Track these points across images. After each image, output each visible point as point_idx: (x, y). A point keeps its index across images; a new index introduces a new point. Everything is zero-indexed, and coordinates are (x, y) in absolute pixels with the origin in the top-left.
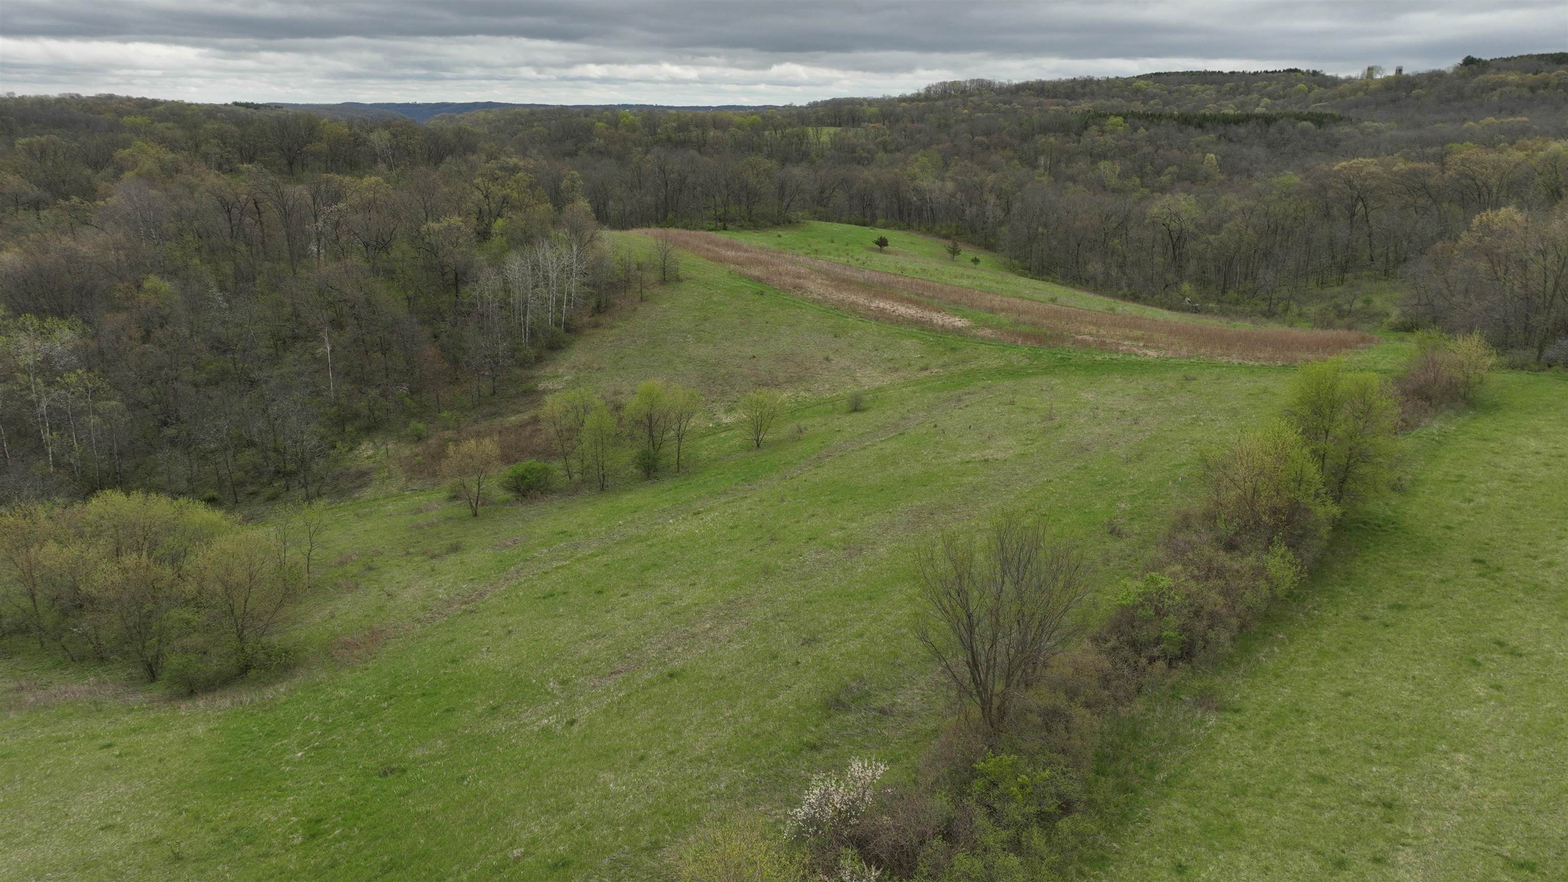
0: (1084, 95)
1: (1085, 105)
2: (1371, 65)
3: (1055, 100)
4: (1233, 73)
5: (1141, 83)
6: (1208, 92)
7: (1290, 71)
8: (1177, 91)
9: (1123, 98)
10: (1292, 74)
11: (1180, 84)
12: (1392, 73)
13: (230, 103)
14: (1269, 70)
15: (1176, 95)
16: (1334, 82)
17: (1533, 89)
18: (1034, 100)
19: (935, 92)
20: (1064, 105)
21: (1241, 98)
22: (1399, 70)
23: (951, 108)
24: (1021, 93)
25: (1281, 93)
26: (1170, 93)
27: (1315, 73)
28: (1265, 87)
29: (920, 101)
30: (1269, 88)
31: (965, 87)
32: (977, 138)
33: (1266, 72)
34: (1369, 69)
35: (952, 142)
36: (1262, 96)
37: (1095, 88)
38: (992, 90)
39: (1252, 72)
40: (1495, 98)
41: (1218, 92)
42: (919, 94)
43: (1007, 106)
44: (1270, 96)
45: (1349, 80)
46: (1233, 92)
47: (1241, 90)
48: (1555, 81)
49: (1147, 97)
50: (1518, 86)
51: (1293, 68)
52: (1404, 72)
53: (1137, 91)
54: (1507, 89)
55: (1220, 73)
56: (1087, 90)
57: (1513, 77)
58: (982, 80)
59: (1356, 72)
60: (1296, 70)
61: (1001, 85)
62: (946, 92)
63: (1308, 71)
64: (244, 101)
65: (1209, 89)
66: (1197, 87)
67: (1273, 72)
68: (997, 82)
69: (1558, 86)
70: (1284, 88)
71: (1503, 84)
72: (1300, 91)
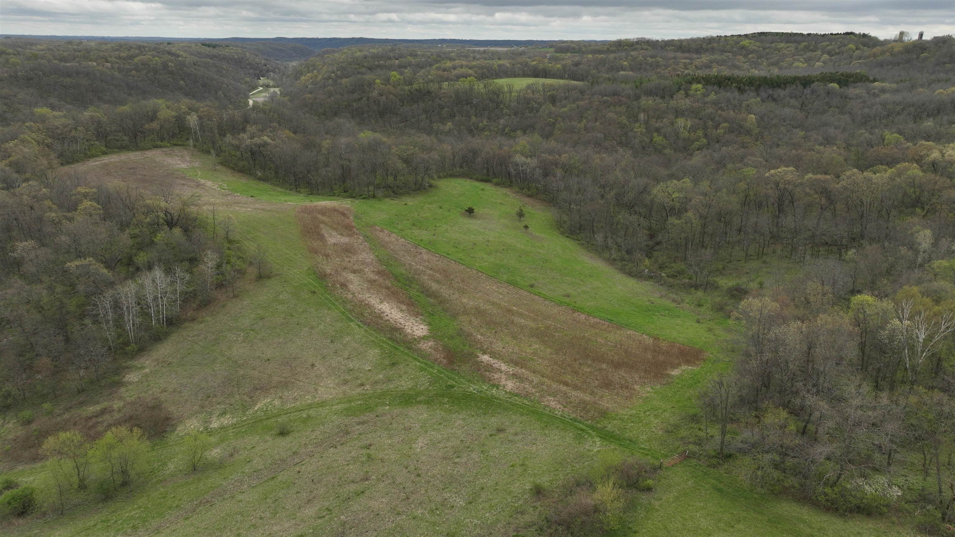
0: (707, 51)
2: (904, 30)
3: (685, 55)
4: (809, 35)
5: (746, 42)
6: (789, 49)
7: (847, 34)
8: (769, 47)
9: (732, 52)
10: (848, 36)
11: (772, 42)
12: (915, 37)
15: (767, 50)
16: (874, 43)
18: (672, 55)
20: (690, 59)
21: (809, 54)
22: (921, 35)
23: (617, 61)
24: (667, 48)
25: (837, 51)
27: (864, 35)
28: (828, 46)
30: (830, 47)
33: (832, 34)
34: (902, 33)
36: (823, 53)
37: (715, 45)
39: (822, 34)
41: (796, 49)
44: (828, 53)
45: (885, 42)
46: (806, 49)
47: (811, 47)
49: (748, 52)
51: (849, 31)
52: (924, 38)
55: (802, 35)
60: (852, 33)
63: (860, 34)
65: (791, 46)
66: (782, 45)
67: (835, 34)
70: (839, 48)
72: (850, 49)
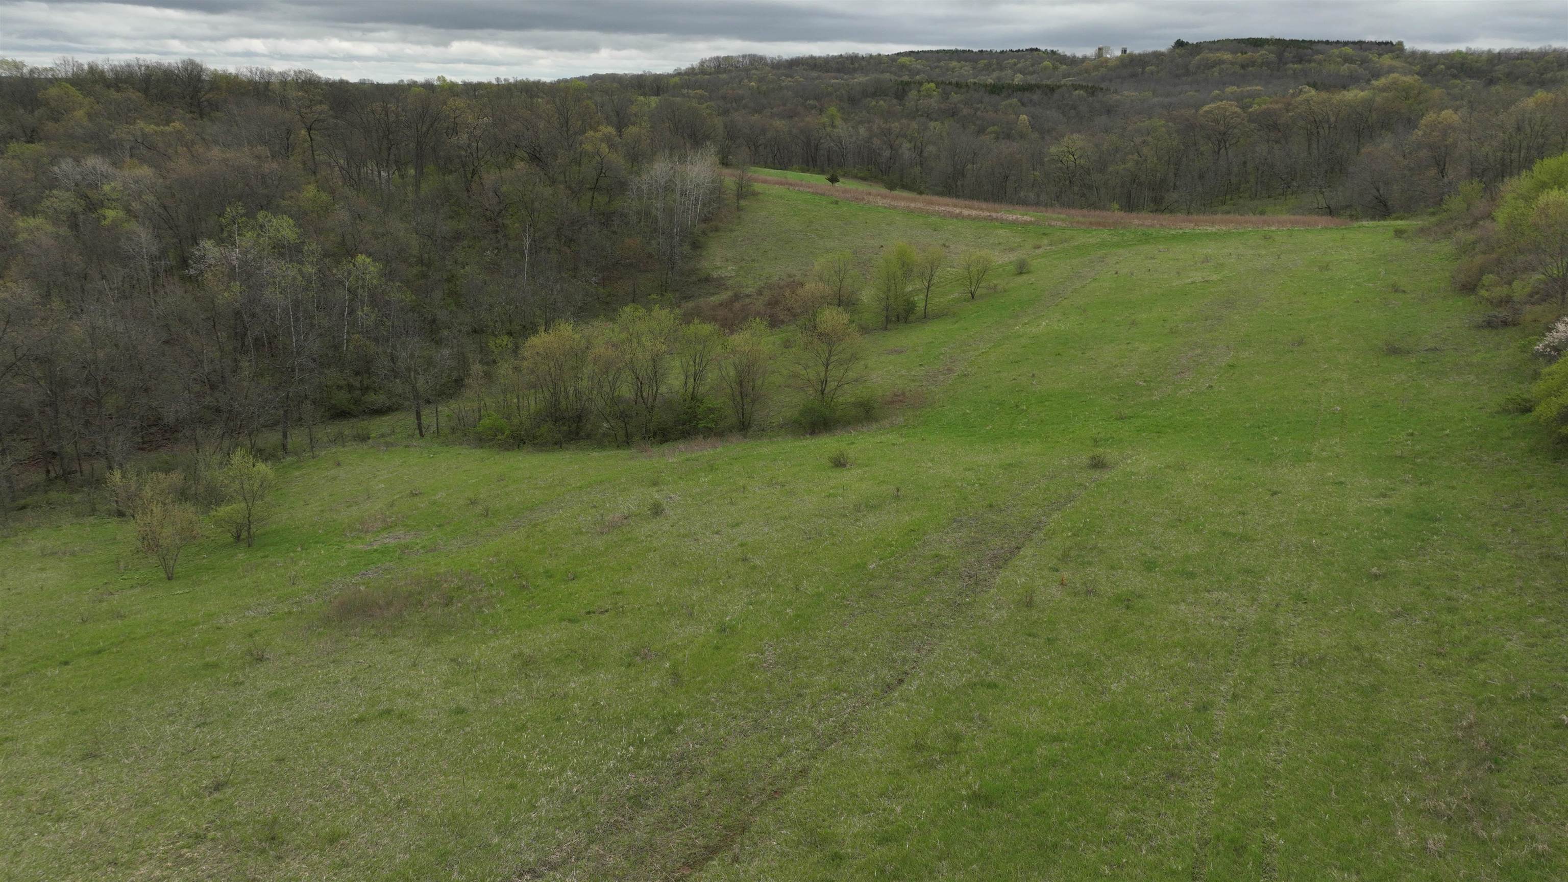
2: (1101, 46)
7: (1032, 50)
9: (891, 73)
10: (1036, 53)
11: (939, 61)
12: (1118, 53)
14: (1014, 49)
16: (1073, 61)
17: (1243, 67)
20: (841, 79)
22: (1125, 51)
24: (795, 68)
25: (1030, 69)
28: (1015, 64)
30: (1019, 65)
33: (1011, 51)
34: (1100, 49)
39: (999, 51)
40: (1216, 74)
44: (1021, 71)
45: (1085, 59)
46: (988, 68)
47: (994, 66)
48: (1259, 61)
49: (913, 72)
50: (1232, 64)
51: (1034, 47)
52: (1129, 52)
53: (903, 66)
54: (1223, 66)
55: (971, 51)
56: (857, 65)
57: (1228, 56)
58: (755, 56)
59: (1090, 52)
60: (1037, 50)
61: (772, 59)
63: (1047, 51)
69: (1263, 64)
70: (1033, 65)
71: (1221, 62)
72: (1046, 68)
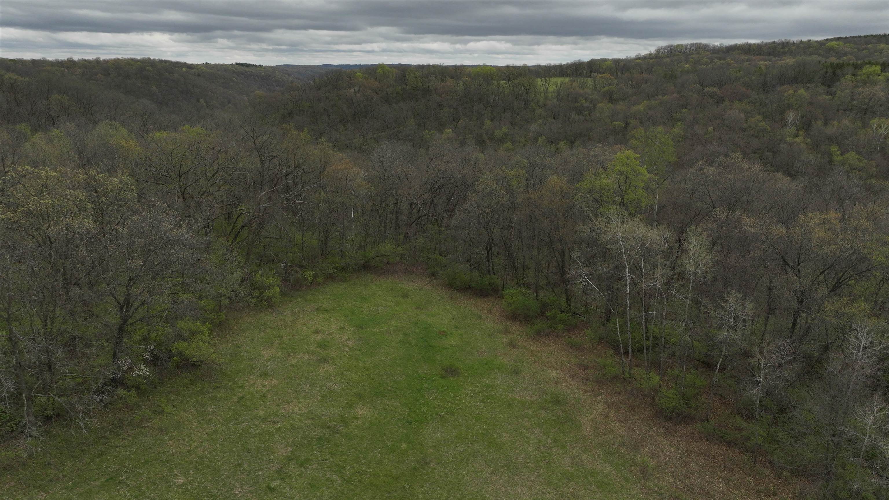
0: (784, 53)
1: (789, 61)
3: (762, 57)
5: (834, 43)
13: (234, 63)
18: (745, 57)
19: (663, 53)
23: (676, 63)
26: (859, 50)
29: (651, 58)
31: (686, 49)
32: (707, 89)
35: (679, 93)
37: (794, 48)
38: (707, 50)
42: (651, 54)
43: (722, 61)
62: (671, 52)
64: (241, 62)
68: (711, 45)
